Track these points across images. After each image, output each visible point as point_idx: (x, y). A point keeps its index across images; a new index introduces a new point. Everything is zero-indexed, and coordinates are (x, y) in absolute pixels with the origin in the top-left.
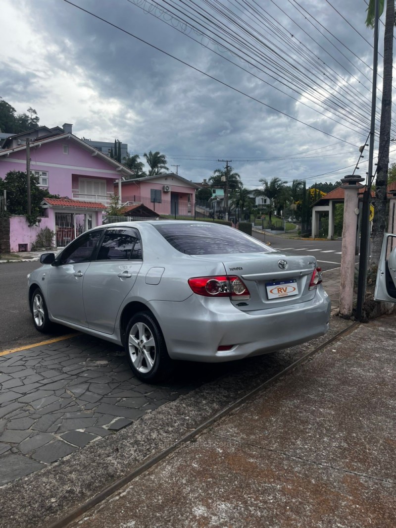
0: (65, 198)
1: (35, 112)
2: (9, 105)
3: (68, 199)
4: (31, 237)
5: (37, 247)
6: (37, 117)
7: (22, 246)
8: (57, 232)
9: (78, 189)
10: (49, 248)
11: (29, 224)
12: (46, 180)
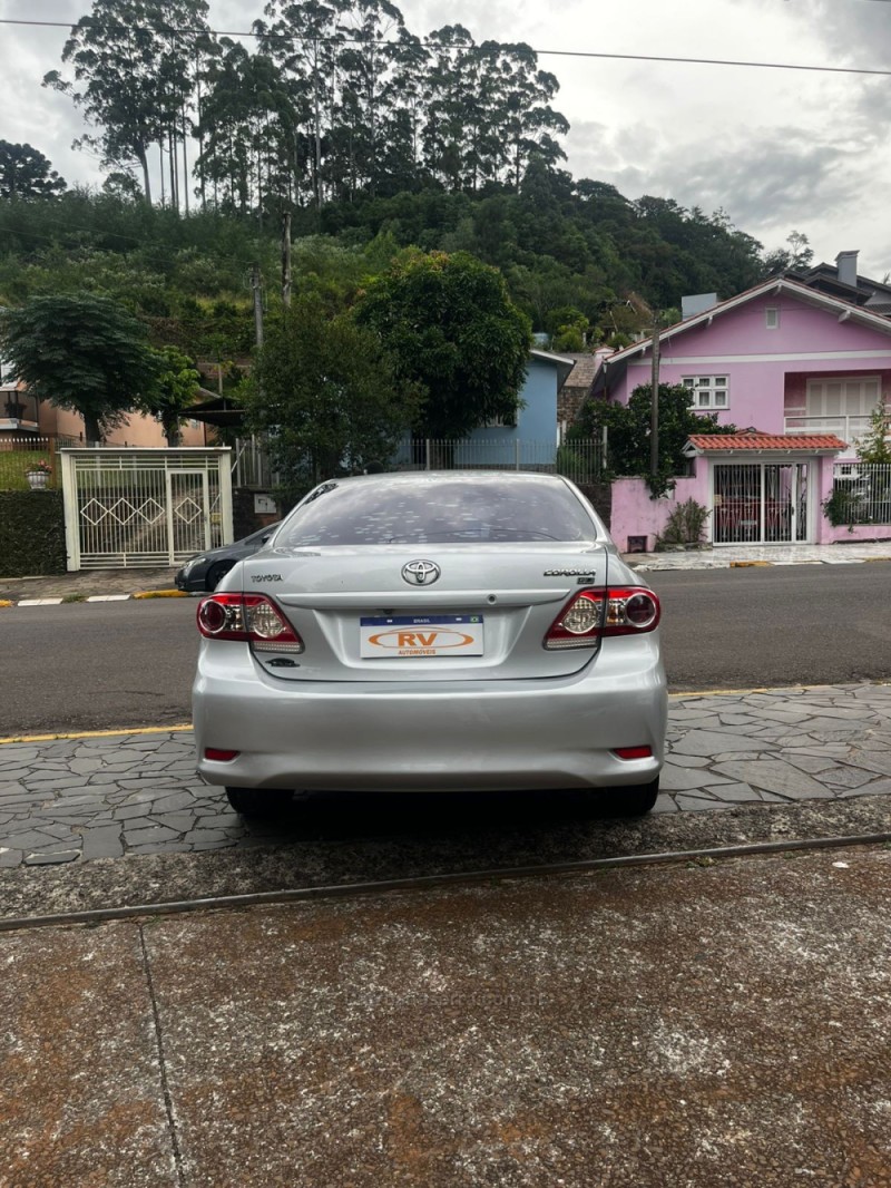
0: (748, 430)
1: (804, 239)
2: (749, 237)
3: (755, 431)
4: (654, 521)
5: (667, 542)
6: (808, 251)
7: (637, 542)
8: (717, 508)
9: (805, 405)
10: (692, 544)
11: (651, 494)
12: (724, 393)
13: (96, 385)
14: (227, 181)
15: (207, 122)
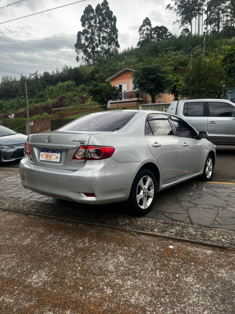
13: (152, 88)
14: (214, 24)
15: (209, 9)
